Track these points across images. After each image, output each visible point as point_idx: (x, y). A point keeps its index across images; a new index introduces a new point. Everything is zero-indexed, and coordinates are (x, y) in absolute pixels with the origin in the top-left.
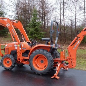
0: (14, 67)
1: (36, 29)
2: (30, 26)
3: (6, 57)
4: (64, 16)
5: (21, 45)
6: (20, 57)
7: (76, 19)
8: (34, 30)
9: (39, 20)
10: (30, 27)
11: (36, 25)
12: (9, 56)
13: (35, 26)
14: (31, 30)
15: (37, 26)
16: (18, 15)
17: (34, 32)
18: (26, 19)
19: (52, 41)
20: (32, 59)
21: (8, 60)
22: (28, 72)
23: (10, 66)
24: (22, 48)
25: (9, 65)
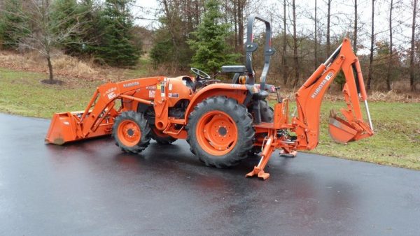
0: (146, 145)
1: (216, 46)
2: (199, 37)
3: (126, 118)
4: (294, 9)
5: (165, 85)
6: (163, 119)
7: (329, 16)
8: (210, 48)
9: (226, 21)
10: (198, 40)
11: (216, 32)
12: (134, 115)
13: (212, 35)
14: (201, 47)
15: (217, 37)
16: (166, 5)
17: (210, 52)
18: (190, 18)
19: (250, 75)
20: (195, 123)
21: (130, 126)
22: (184, 159)
23: (136, 142)
24: (167, 95)
25: (132, 140)
